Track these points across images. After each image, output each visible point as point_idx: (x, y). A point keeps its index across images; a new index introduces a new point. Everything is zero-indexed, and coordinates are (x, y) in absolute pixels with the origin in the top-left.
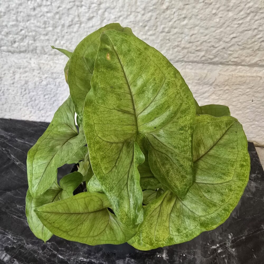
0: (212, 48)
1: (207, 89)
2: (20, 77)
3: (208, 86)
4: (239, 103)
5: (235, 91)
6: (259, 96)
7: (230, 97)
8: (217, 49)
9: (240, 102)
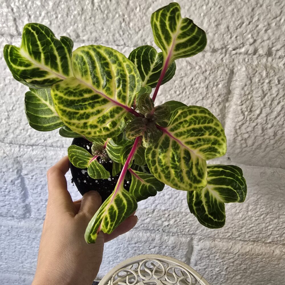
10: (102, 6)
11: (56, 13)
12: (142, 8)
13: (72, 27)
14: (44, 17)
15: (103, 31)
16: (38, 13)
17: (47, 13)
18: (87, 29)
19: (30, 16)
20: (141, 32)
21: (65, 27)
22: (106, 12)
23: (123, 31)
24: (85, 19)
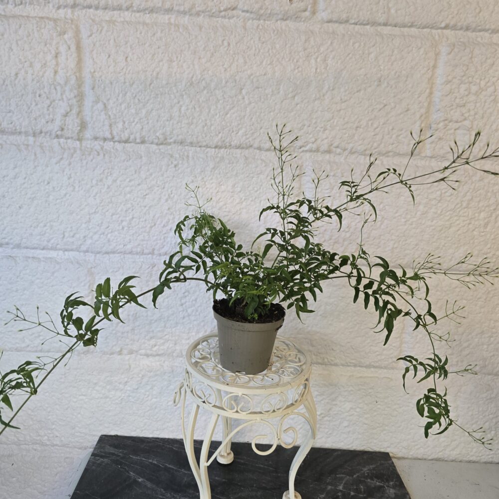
1: (333, 390)
2: (148, 381)
5: (358, 392)
6: (381, 397)
7: (355, 399)
9: (366, 404)
10: (187, 113)
11: (148, 119)
12: (221, 115)
13: (161, 131)
14: (137, 123)
15: (188, 134)
16: (132, 120)
17: (140, 119)
18: (174, 132)
19: (124, 122)
20: (220, 135)
21: (155, 131)
22: (191, 118)
23: (205, 134)
24: (173, 123)
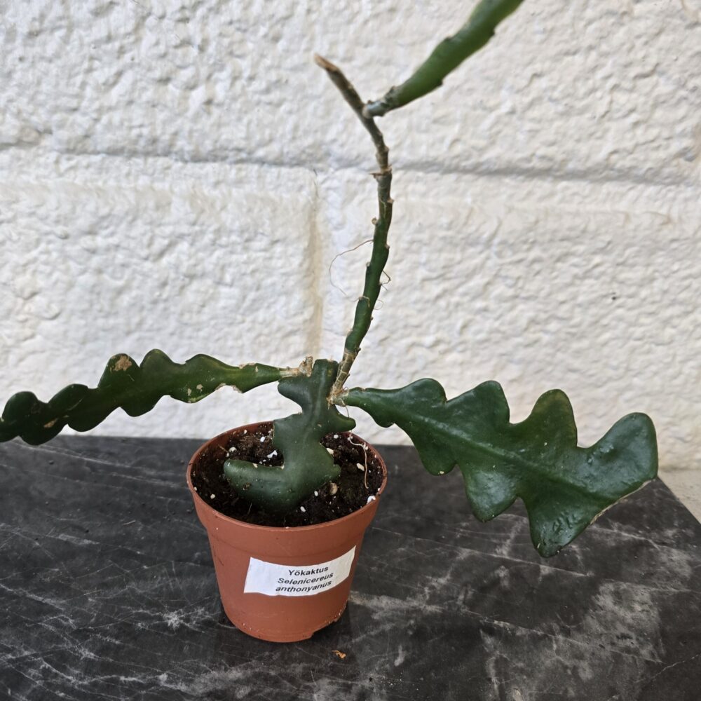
0: (479, 112)
1: (477, 261)
3: (479, 248)
4: (578, 310)
5: (559, 265)
6: (630, 279)
7: (547, 288)
8: (493, 116)
9: (580, 305)
